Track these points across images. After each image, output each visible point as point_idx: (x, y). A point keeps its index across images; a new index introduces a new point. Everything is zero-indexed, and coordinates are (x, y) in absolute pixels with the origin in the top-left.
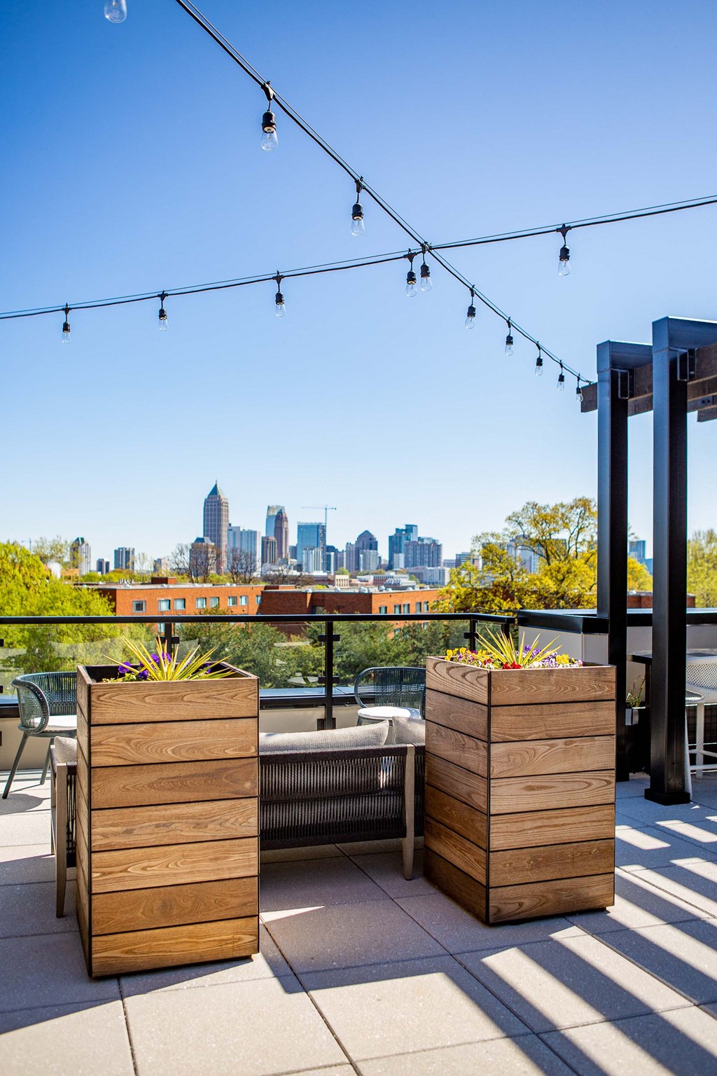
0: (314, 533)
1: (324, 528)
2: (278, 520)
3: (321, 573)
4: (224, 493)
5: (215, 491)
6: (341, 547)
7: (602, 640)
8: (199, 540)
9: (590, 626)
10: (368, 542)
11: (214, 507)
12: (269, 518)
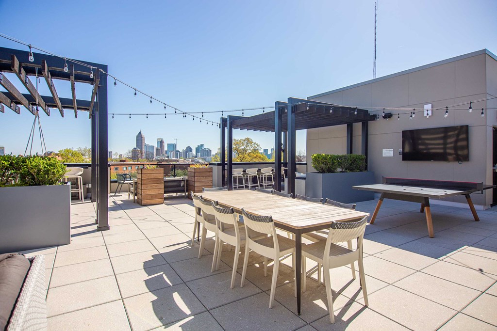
0: (173, 147)
1: (176, 145)
2: (161, 143)
3: (175, 159)
4: (143, 134)
5: (140, 133)
6: (181, 151)
7: (221, 167)
8: (134, 148)
9: (219, 164)
10: (189, 149)
11: (140, 138)
12: (158, 142)
